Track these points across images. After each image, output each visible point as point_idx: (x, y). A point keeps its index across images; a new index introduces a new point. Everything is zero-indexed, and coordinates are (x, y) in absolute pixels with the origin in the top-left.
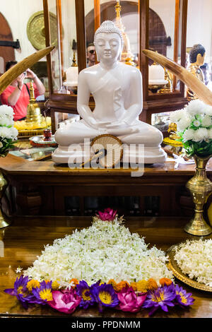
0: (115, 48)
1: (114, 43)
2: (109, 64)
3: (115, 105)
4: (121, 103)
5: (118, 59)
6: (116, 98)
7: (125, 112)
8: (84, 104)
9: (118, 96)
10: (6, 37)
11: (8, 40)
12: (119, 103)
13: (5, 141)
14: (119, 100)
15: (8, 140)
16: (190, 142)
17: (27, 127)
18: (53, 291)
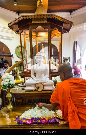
3: (41, 75)
4: (43, 74)
7: (44, 77)
8: (33, 75)
10: (9, 54)
15: (13, 85)
17: (17, 81)
18: (26, 120)
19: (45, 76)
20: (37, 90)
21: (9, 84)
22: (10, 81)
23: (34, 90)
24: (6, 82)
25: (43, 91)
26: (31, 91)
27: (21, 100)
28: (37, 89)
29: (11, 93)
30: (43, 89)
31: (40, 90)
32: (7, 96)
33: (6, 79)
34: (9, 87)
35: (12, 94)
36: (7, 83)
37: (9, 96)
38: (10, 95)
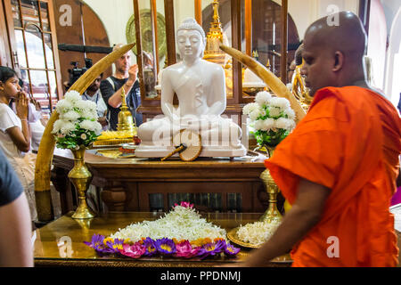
0: (196, 45)
1: (195, 40)
2: (191, 61)
3: (197, 102)
4: (203, 100)
5: (201, 56)
6: (197, 94)
7: (208, 109)
8: (168, 102)
9: (200, 93)
10: (101, 42)
11: (103, 45)
12: (201, 99)
13: (89, 133)
14: (200, 97)
15: (92, 132)
16: (260, 132)
17: (117, 136)
18: (124, 245)
19: (209, 105)
20: (177, 155)
21: (80, 131)
22: (81, 119)
23: (166, 156)
24: (70, 123)
25: (198, 158)
26: (158, 159)
27: (123, 193)
28: (179, 152)
29: (86, 165)
30: (201, 151)
31: (187, 157)
32: (71, 174)
33: (68, 110)
34: (80, 142)
35: (91, 168)
36: (71, 127)
37: (79, 175)
38: (81, 172)
